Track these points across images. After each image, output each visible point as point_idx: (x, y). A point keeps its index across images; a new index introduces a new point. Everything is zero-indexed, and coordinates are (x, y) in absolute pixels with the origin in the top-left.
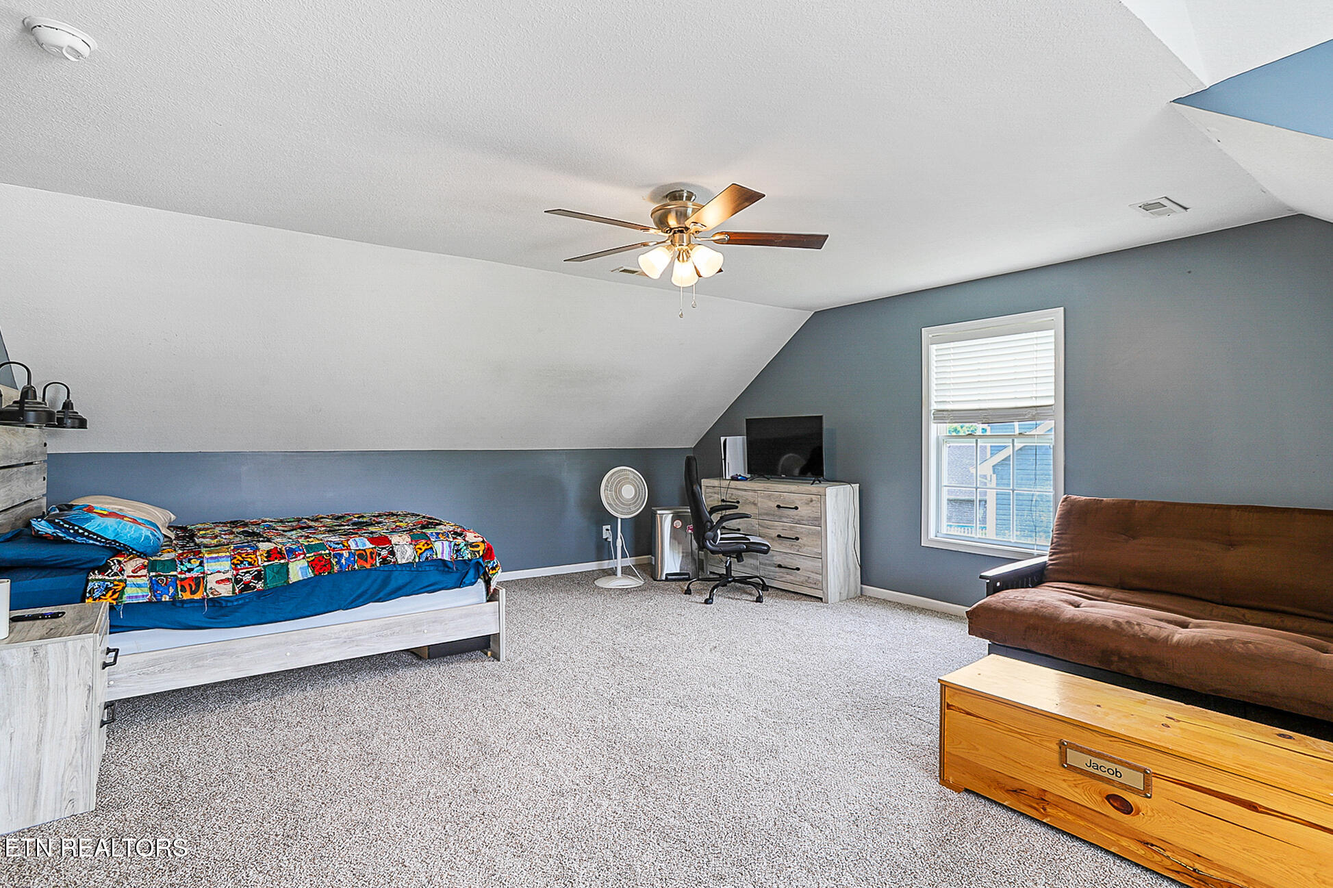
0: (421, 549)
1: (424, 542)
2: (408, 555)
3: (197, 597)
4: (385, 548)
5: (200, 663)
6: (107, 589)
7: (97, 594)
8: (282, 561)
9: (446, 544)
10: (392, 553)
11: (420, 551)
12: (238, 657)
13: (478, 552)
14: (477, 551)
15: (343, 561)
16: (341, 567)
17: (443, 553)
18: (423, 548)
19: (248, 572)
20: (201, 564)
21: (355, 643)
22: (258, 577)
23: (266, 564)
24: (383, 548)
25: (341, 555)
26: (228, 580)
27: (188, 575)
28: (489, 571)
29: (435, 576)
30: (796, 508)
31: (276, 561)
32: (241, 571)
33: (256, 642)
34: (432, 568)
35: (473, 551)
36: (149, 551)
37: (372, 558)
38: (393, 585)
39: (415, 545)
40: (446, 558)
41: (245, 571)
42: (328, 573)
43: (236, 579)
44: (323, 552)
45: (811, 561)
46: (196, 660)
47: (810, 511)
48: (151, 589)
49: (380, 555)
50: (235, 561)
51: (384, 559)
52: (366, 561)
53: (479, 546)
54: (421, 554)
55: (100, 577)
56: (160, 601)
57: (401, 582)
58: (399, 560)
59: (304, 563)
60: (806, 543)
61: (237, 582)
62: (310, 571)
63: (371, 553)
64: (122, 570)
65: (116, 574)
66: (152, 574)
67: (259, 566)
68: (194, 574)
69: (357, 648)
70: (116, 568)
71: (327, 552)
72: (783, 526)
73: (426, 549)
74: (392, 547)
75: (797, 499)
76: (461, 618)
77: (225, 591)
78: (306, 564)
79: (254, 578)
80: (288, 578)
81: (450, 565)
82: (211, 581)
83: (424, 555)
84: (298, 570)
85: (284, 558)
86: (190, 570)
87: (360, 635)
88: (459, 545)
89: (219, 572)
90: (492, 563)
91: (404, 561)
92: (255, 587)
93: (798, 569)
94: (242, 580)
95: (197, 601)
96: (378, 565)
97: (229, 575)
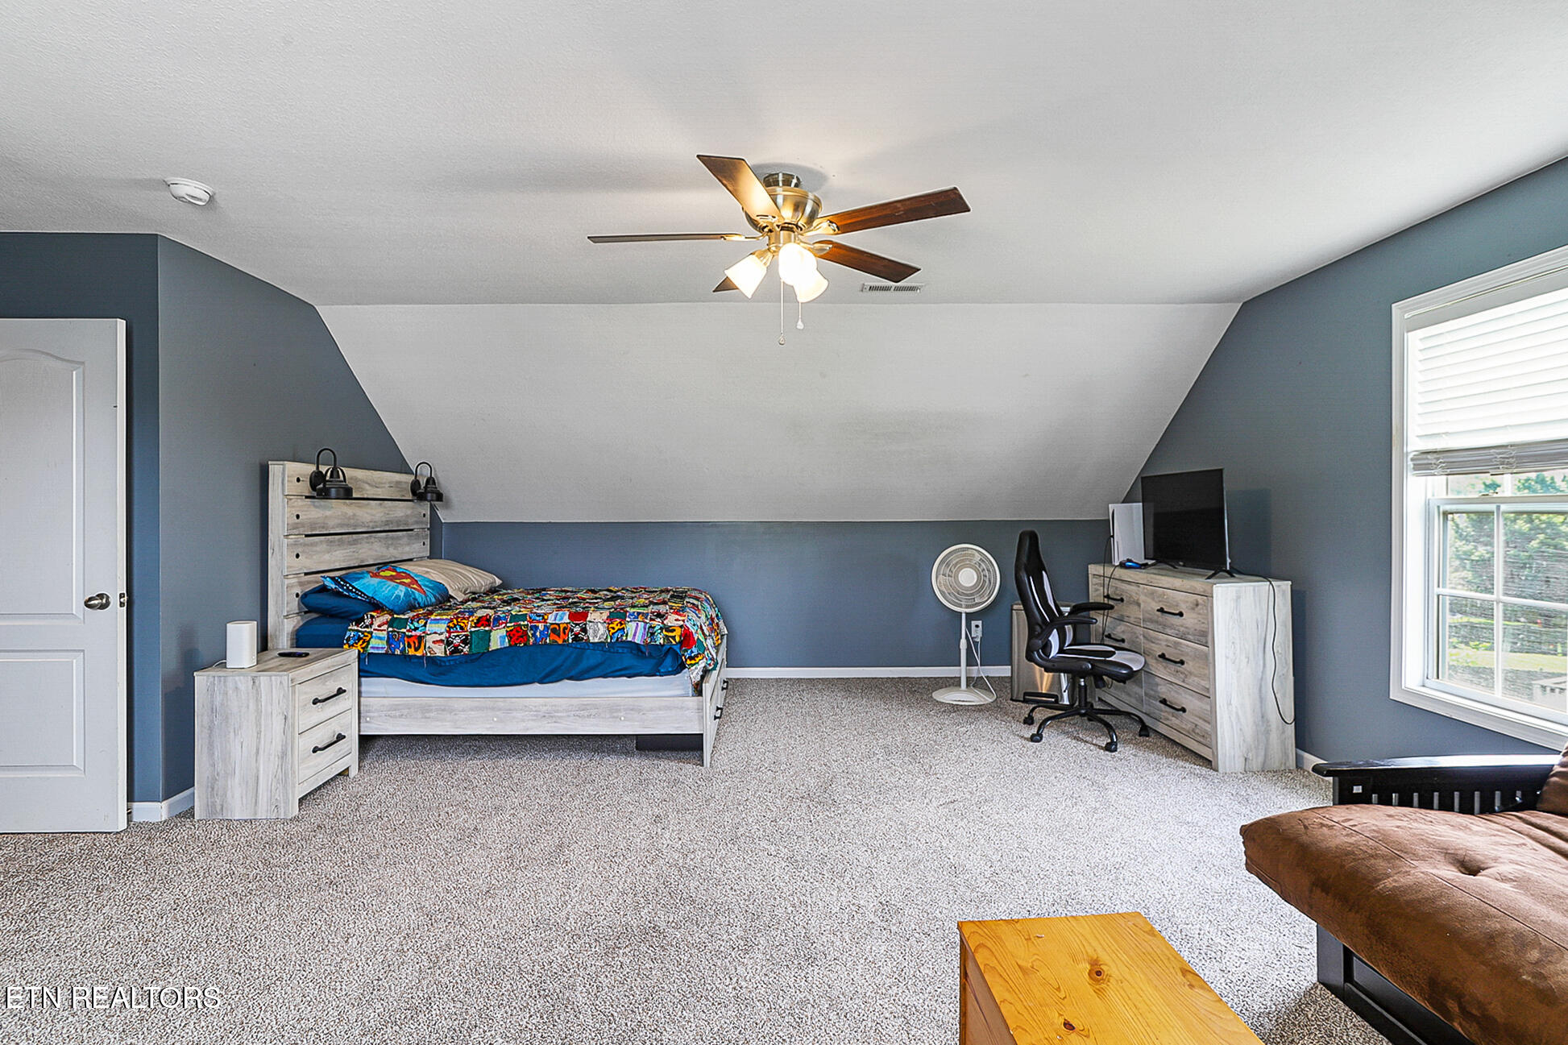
0: (613, 628)
1: (618, 621)
2: (601, 632)
3: (419, 654)
4: (578, 624)
5: (427, 715)
6: (359, 639)
7: (351, 642)
8: (487, 629)
9: (641, 625)
10: (584, 630)
11: (612, 631)
12: (455, 714)
13: (674, 638)
14: (671, 637)
15: (538, 634)
16: (536, 640)
17: (635, 635)
18: (616, 628)
19: (458, 636)
20: (425, 625)
21: (554, 719)
22: (465, 642)
23: (473, 629)
24: (576, 624)
25: (537, 627)
26: (442, 641)
27: (414, 633)
28: (686, 660)
29: (629, 660)
30: (1181, 614)
31: (482, 628)
32: (452, 634)
33: (469, 703)
34: (625, 650)
35: (667, 636)
36: (396, 609)
37: (564, 633)
38: (584, 665)
39: (609, 624)
40: (638, 640)
41: (455, 634)
42: (525, 645)
43: (448, 641)
44: (522, 623)
45: (1199, 699)
46: (425, 710)
47: (1196, 621)
48: (388, 642)
49: (572, 631)
50: (451, 625)
51: (576, 635)
52: (559, 636)
53: (674, 630)
54: (613, 634)
55: (356, 628)
56: (393, 654)
57: (592, 662)
58: (591, 638)
59: (503, 632)
60: (1193, 670)
61: (449, 643)
62: (507, 640)
63: (565, 628)
64: (372, 624)
65: (367, 627)
66: (390, 629)
67: (467, 631)
68: (418, 633)
69: (556, 724)
70: (368, 622)
71: (526, 623)
72: (1167, 640)
73: (619, 629)
74: (585, 624)
75: (1182, 601)
76: (660, 710)
77: (439, 651)
78: (505, 634)
79: (463, 642)
80: (489, 645)
81: (644, 650)
82: (429, 640)
83: (616, 635)
84: (498, 639)
85: (489, 626)
86: (416, 629)
87: (557, 711)
88: (654, 627)
89: (435, 633)
90: (689, 652)
91: (596, 640)
92: (462, 651)
93: (1184, 710)
94: (452, 642)
95: (418, 657)
96: (570, 641)
97: (443, 637)
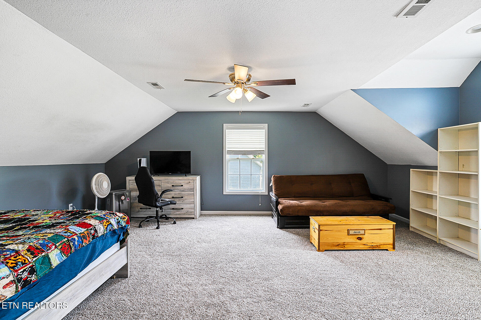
2: (101, 230)
4: (91, 229)
8: (43, 254)
10: (96, 231)
11: (105, 227)
15: (76, 243)
16: (75, 247)
18: (106, 224)
19: (24, 270)
22: (32, 271)
23: (34, 259)
25: (74, 239)
26: (11, 282)
30: (182, 186)
31: (40, 255)
32: (19, 271)
34: (110, 235)
37: (88, 236)
39: (103, 224)
40: (115, 228)
41: (22, 270)
42: (70, 253)
43: (18, 279)
45: (189, 205)
47: (189, 186)
49: (91, 233)
50: (11, 265)
51: (93, 235)
52: (86, 239)
53: (125, 218)
58: (99, 234)
59: (57, 251)
60: (186, 198)
61: (19, 280)
62: (63, 256)
63: (87, 234)
67: (30, 263)
71: (66, 239)
72: (175, 193)
73: (108, 225)
74: (95, 227)
75: (182, 182)
77: (10, 292)
78: (59, 251)
79: (29, 273)
80: (51, 265)
81: (117, 232)
83: (108, 228)
84: (55, 257)
85: (43, 251)
88: (119, 219)
89: (4, 278)
91: (101, 234)
92: (31, 280)
93: (182, 209)
94: (22, 278)
96: (91, 240)
97: (11, 278)
